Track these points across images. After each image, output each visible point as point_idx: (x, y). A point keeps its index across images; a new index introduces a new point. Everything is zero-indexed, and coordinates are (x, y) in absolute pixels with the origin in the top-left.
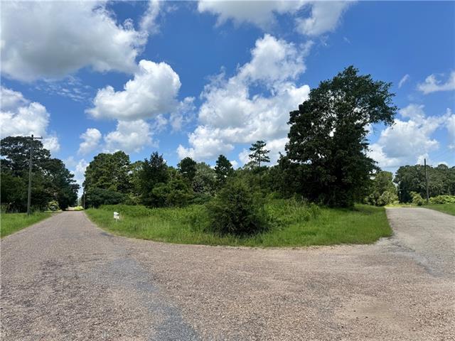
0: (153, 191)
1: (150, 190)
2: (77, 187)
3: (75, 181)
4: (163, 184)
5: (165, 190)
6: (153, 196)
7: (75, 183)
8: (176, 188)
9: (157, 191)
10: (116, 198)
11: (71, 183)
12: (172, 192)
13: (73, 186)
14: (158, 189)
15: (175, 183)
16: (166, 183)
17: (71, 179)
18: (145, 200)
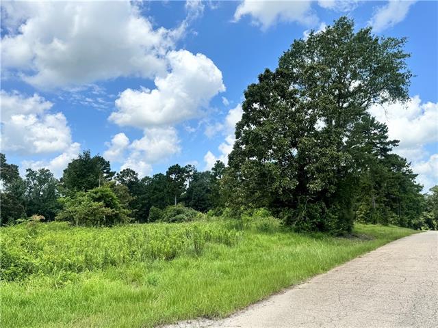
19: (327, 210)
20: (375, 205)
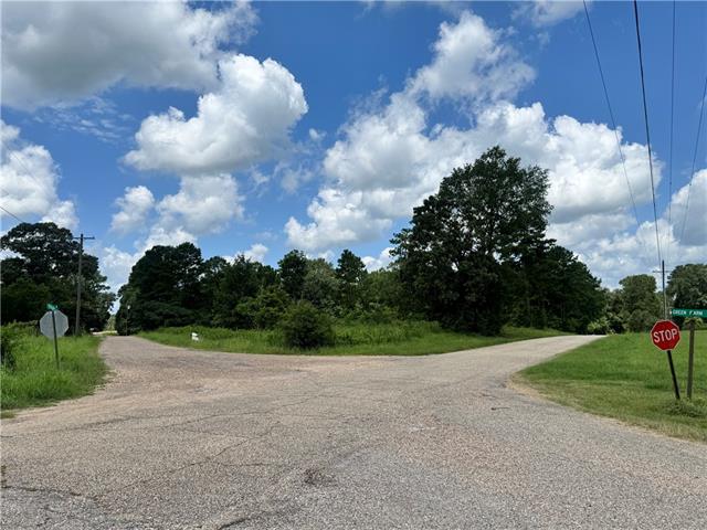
0: (238, 309)
1: (233, 306)
2: (111, 298)
3: (108, 288)
4: (251, 298)
5: (253, 307)
6: (237, 314)
7: (108, 291)
8: (268, 305)
9: (243, 308)
10: (181, 316)
11: (102, 291)
12: (262, 310)
13: (105, 295)
14: (244, 305)
15: (266, 298)
16: (255, 297)
17: (102, 284)
18: (227, 319)
19: (480, 315)
20: (530, 308)
